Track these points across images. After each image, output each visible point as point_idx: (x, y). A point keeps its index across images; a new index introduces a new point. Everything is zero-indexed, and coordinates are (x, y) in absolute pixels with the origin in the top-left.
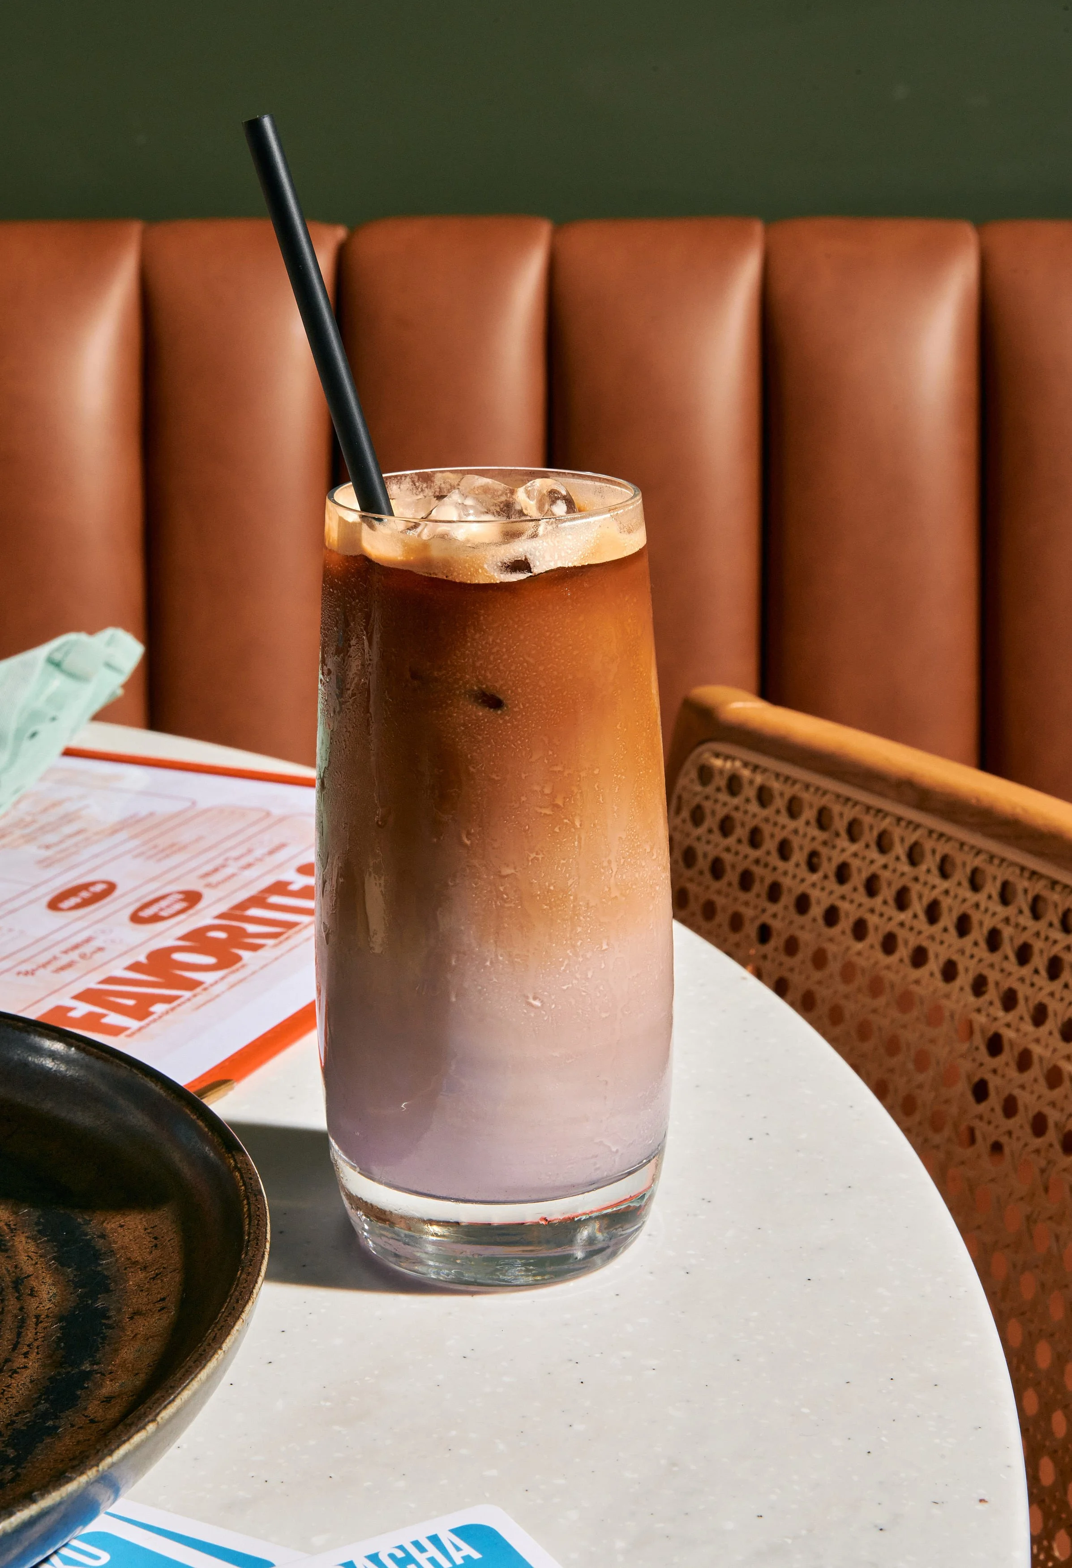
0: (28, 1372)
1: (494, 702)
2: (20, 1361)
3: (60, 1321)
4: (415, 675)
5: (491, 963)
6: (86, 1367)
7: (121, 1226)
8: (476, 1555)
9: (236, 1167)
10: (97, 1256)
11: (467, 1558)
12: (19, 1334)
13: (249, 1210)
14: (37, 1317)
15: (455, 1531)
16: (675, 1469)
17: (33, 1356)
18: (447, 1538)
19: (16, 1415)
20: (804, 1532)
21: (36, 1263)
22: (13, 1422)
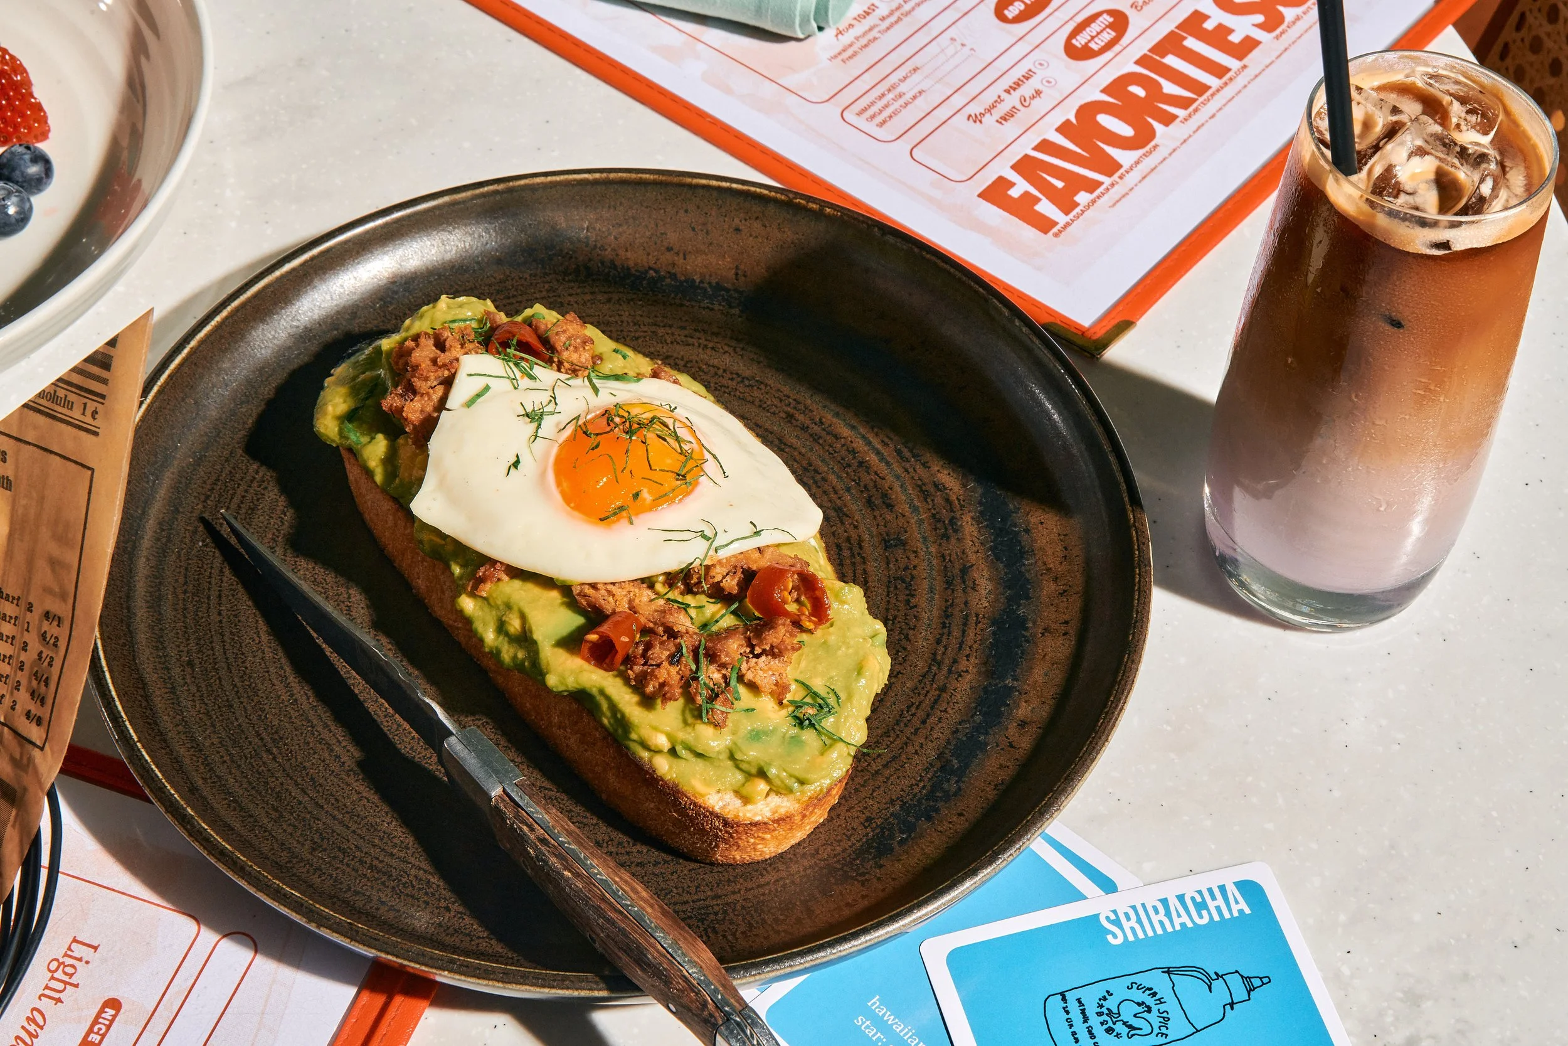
0: (969, 677)
1: (1397, 324)
2: (964, 663)
3: (993, 624)
4: (1343, 289)
5: (1353, 470)
6: (1009, 682)
7: (1042, 523)
8: (1247, 911)
9: (1134, 526)
10: (1023, 554)
11: (1241, 911)
12: (964, 632)
13: (1139, 581)
14: (977, 615)
15: (1237, 884)
16: (1393, 852)
17: (972, 660)
18: (1231, 889)
19: (960, 724)
20: (1464, 936)
21: (978, 552)
22: (957, 731)
